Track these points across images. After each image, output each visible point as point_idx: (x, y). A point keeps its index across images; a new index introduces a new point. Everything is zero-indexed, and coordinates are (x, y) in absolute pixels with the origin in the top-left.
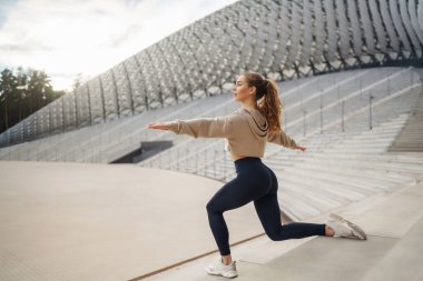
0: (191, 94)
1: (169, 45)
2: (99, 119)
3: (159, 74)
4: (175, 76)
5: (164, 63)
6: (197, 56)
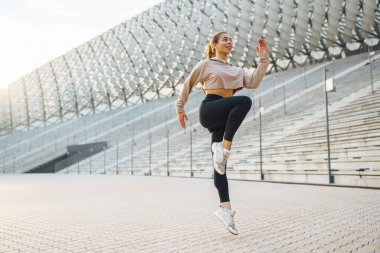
0: (126, 100)
1: (103, 45)
2: (22, 127)
3: (91, 77)
4: (109, 80)
5: (96, 65)
6: (132, 57)
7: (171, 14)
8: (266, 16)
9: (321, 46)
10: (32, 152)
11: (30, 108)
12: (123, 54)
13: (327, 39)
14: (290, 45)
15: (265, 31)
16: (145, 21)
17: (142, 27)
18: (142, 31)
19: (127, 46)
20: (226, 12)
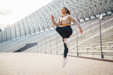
0: (45, 30)
1: (37, 14)
2: (14, 39)
3: (34, 23)
4: (39, 24)
5: (35, 20)
6: (46, 17)
7: (57, 4)
8: (87, 3)
9: (105, 12)
10: (16, 46)
11: (16, 33)
12: (43, 16)
13: (107, 9)
14: (94, 11)
15: (86, 8)
16: (49, 6)
17: (49, 8)
18: (49, 9)
19: (44, 14)
20: (74, 2)
